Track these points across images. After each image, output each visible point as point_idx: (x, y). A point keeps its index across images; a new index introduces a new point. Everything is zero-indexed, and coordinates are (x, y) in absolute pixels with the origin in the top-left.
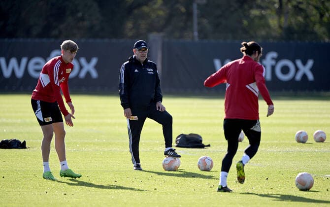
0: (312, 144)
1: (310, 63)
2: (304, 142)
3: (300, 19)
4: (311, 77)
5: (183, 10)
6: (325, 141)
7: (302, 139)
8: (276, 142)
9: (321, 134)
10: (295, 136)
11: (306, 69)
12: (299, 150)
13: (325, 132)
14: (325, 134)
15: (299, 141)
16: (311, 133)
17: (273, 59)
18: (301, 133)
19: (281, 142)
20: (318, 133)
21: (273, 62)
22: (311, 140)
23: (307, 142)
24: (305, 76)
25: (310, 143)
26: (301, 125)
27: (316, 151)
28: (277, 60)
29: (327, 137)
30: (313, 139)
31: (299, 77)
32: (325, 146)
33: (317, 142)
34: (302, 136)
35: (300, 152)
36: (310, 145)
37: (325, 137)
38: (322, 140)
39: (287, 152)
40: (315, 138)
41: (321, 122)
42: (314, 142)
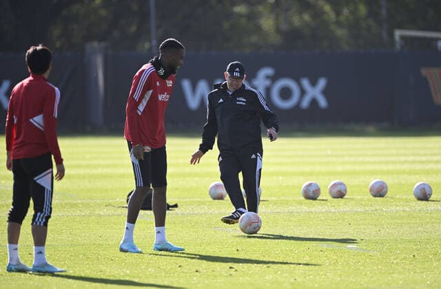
0: (327, 200)
1: (322, 83)
2: (314, 198)
3: (306, 17)
4: (323, 102)
5: (135, 8)
6: (346, 197)
7: (311, 194)
8: (274, 198)
9: (339, 187)
10: (302, 189)
11: (315, 92)
12: (307, 210)
13: (345, 183)
14: (344, 185)
15: (308, 197)
16: (325, 185)
17: (268, 77)
18: (310, 185)
19: (282, 198)
20: (335, 185)
21: (268, 83)
22: (325, 194)
23: (319, 198)
24: (314, 102)
25: (323, 200)
26: (311, 174)
27: (333, 210)
28: (274, 79)
29: (348, 190)
30: (328, 195)
31: (305, 103)
32: (345, 204)
33: (335, 197)
34: (312, 189)
35: (309, 212)
36: (323, 202)
37: (346, 191)
38: (341, 195)
39: (291, 213)
40: (330, 192)
41: (339, 168)
42: (329, 198)
